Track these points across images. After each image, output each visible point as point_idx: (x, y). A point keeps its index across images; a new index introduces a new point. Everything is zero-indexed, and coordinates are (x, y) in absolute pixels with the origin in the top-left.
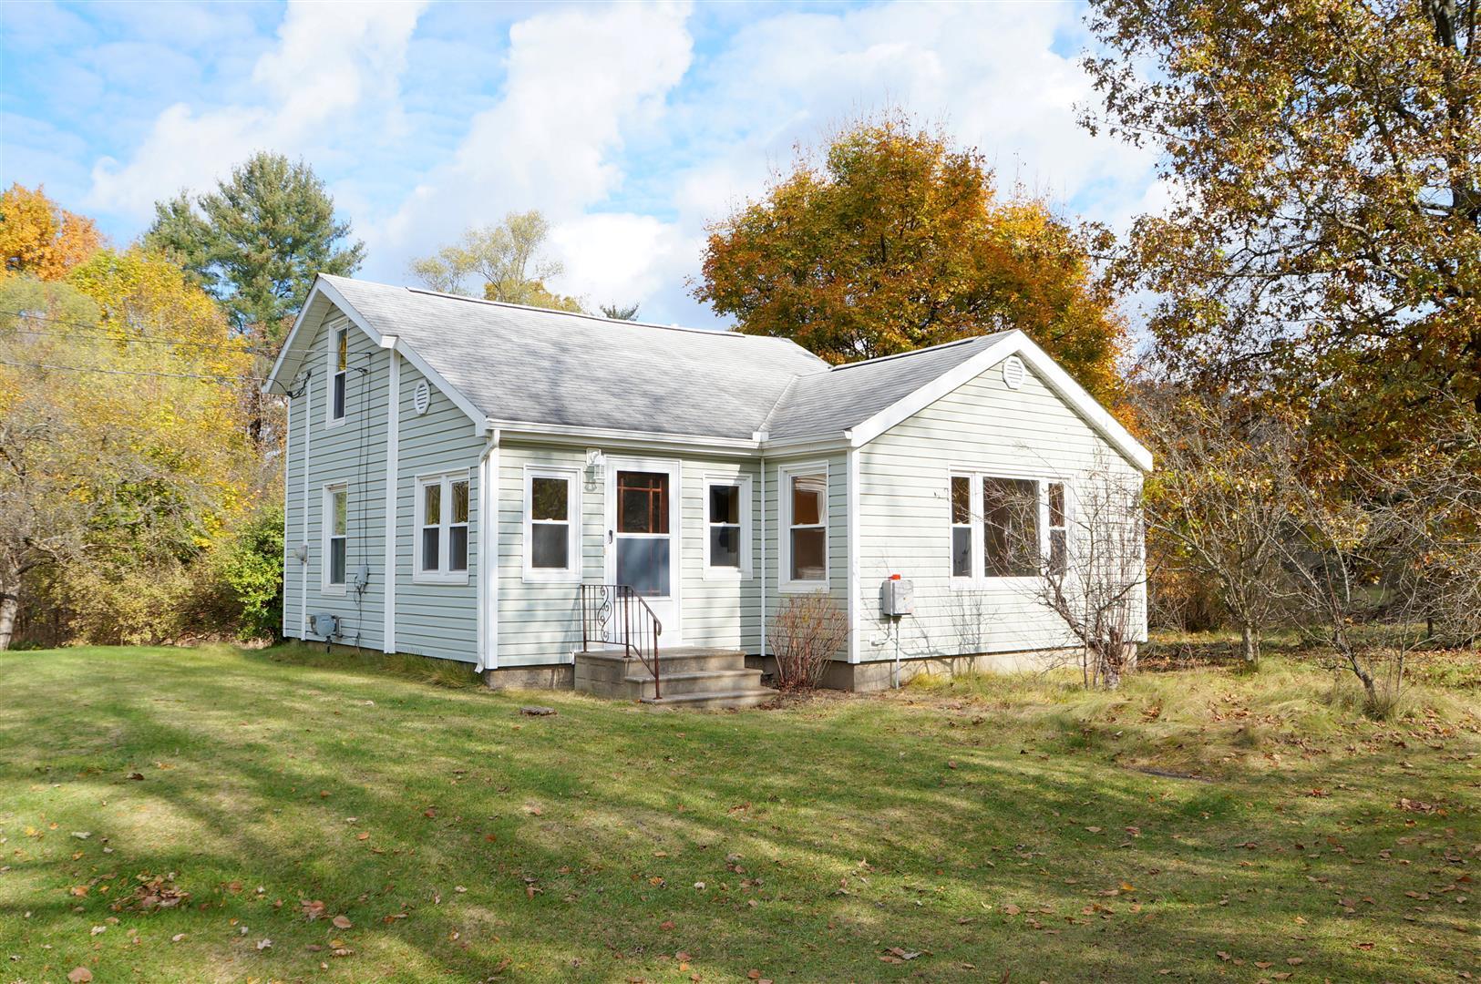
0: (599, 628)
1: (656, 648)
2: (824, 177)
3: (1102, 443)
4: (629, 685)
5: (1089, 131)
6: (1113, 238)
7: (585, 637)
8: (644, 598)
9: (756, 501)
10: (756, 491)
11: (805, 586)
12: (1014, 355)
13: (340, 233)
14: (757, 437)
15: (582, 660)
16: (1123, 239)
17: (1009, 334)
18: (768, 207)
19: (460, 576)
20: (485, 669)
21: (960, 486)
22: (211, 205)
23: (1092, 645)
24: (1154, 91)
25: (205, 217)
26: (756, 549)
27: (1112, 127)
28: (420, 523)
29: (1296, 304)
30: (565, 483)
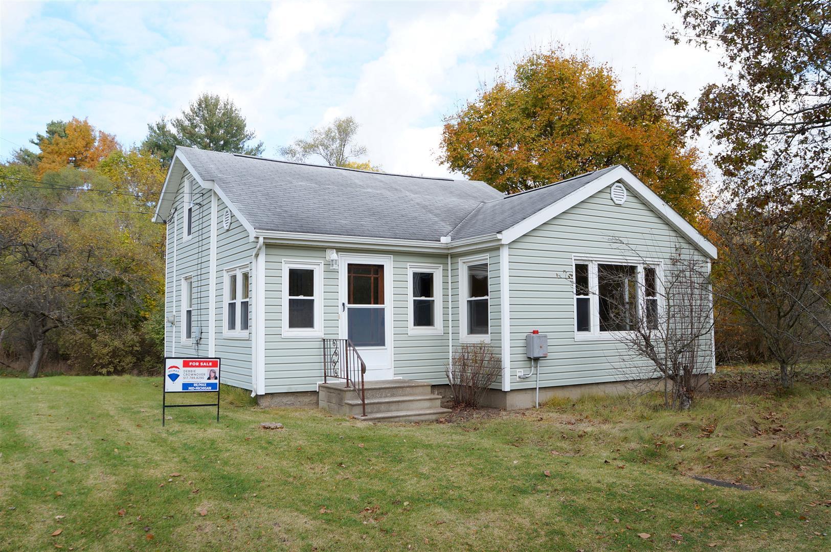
0: (332, 367)
1: (363, 382)
2: (513, 84)
3: (681, 240)
4: (347, 406)
5: (673, 41)
6: (686, 103)
7: (325, 374)
8: (357, 348)
9: (445, 283)
10: (445, 276)
11: (477, 339)
12: (618, 182)
13: (249, 137)
14: (444, 240)
15: (323, 389)
16: (693, 105)
17: (614, 168)
18: (480, 105)
19: (245, 334)
20: (257, 395)
21: (582, 271)
22: (179, 124)
23: (672, 378)
24: (714, 9)
25: (174, 131)
26: (445, 314)
27: (689, 38)
28: (227, 300)
29: (817, 150)
30: (311, 272)
